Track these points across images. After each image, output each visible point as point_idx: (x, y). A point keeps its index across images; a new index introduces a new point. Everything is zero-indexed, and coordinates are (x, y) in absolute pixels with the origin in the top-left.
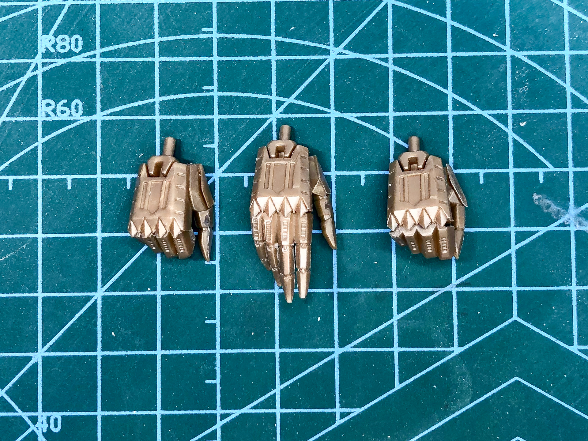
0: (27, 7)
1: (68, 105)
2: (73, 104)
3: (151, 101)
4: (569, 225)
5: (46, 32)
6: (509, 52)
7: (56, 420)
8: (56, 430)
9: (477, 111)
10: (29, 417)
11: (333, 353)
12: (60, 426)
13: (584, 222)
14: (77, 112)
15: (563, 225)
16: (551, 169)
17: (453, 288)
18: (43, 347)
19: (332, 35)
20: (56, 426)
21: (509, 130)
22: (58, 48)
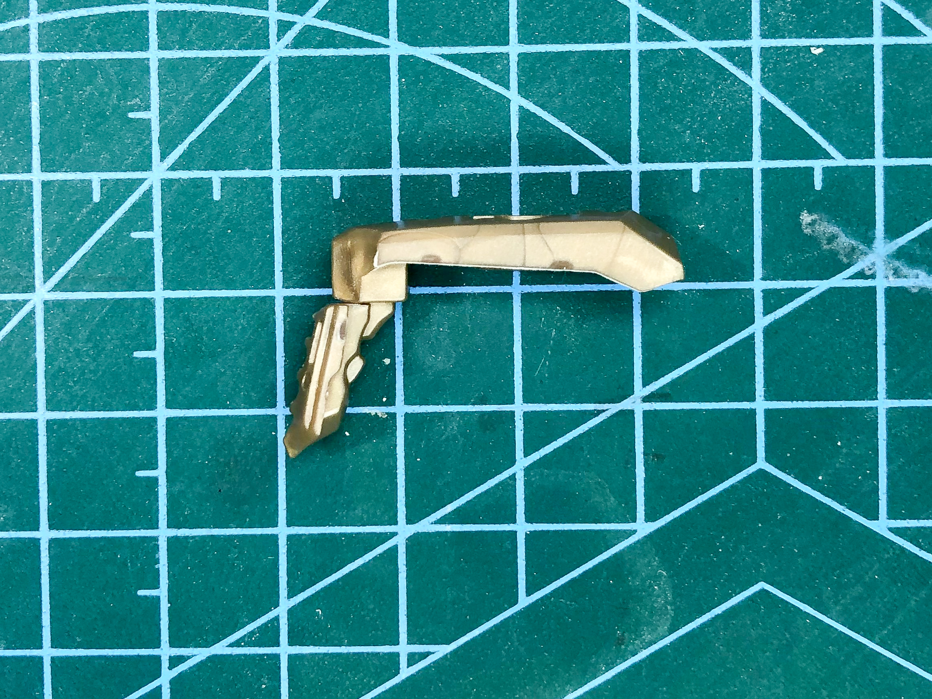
3: (21, 23)
4: (873, 276)
9: (690, 42)
11: (396, 534)
13: (905, 270)
15: (861, 275)
17: (636, 404)
21: (754, 81)
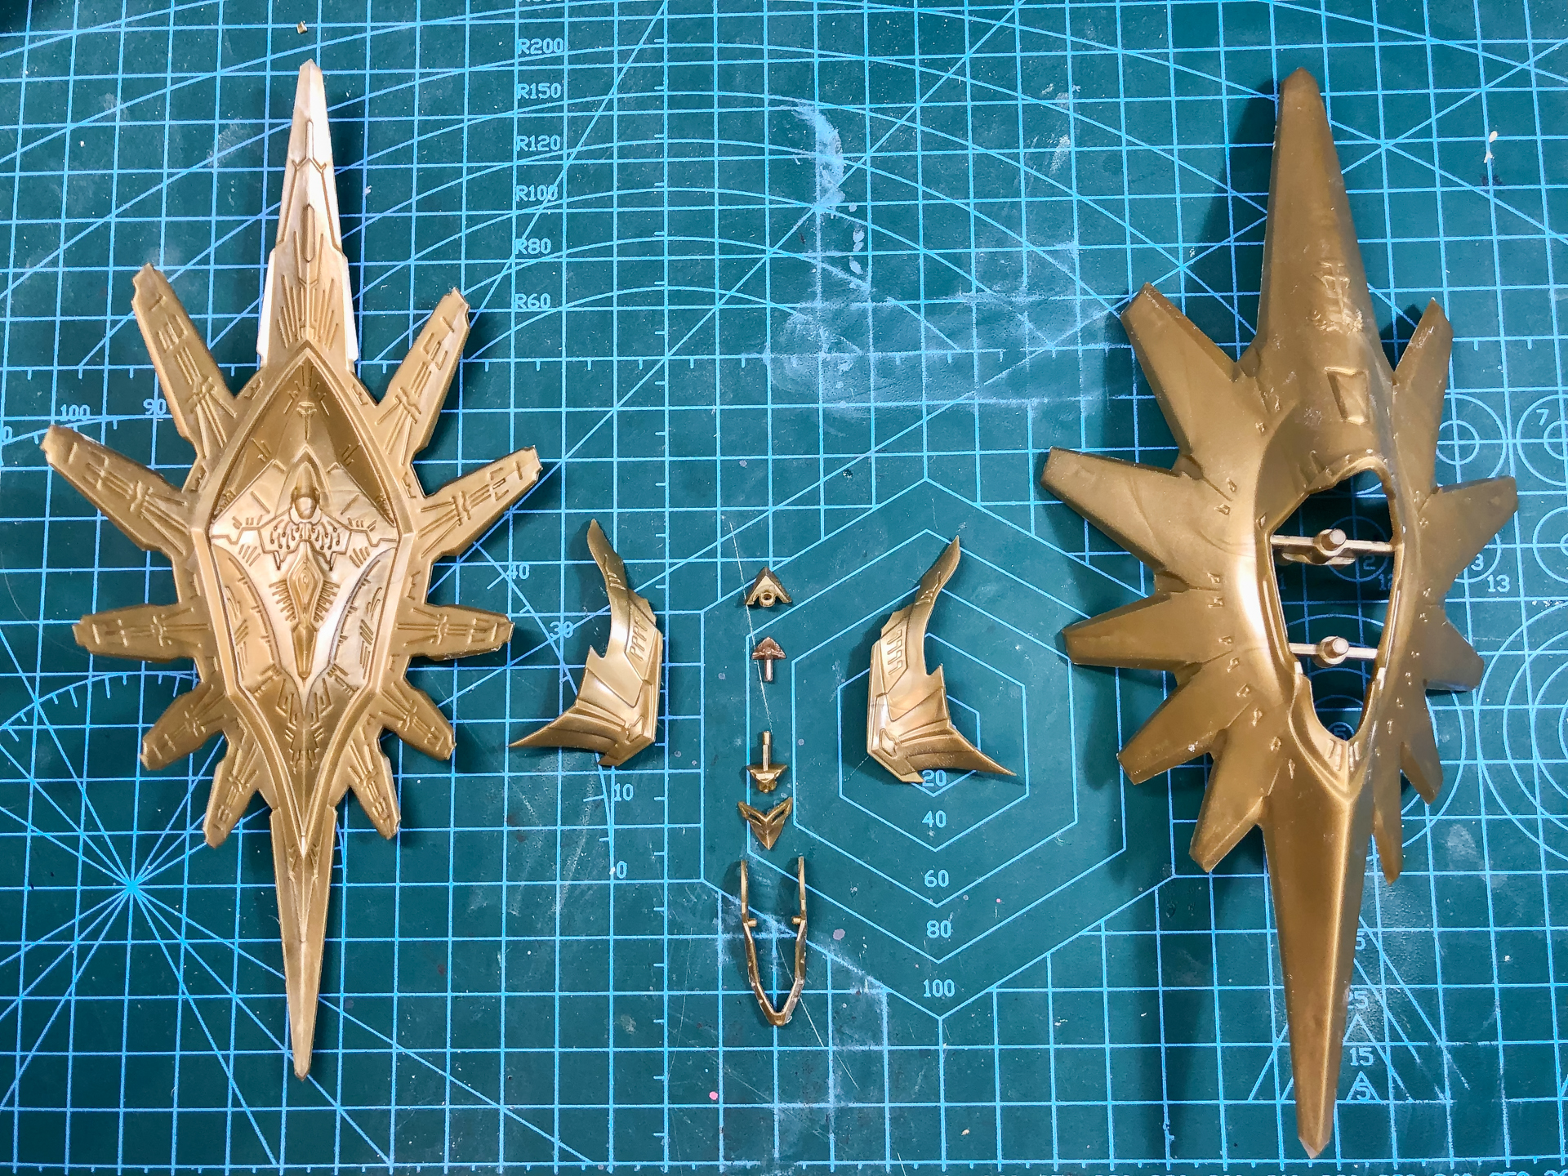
0: (502, 215)
1: (538, 299)
2: (542, 298)
3: (610, 294)
4: (973, 399)
5: (519, 236)
6: (922, 251)
7: (525, 568)
8: (524, 577)
10: (501, 566)
12: (527, 574)
14: (545, 304)
15: (967, 398)
19: (768, 237)
20: (524, 574)
21: (922, 318)
22: (529, 249)
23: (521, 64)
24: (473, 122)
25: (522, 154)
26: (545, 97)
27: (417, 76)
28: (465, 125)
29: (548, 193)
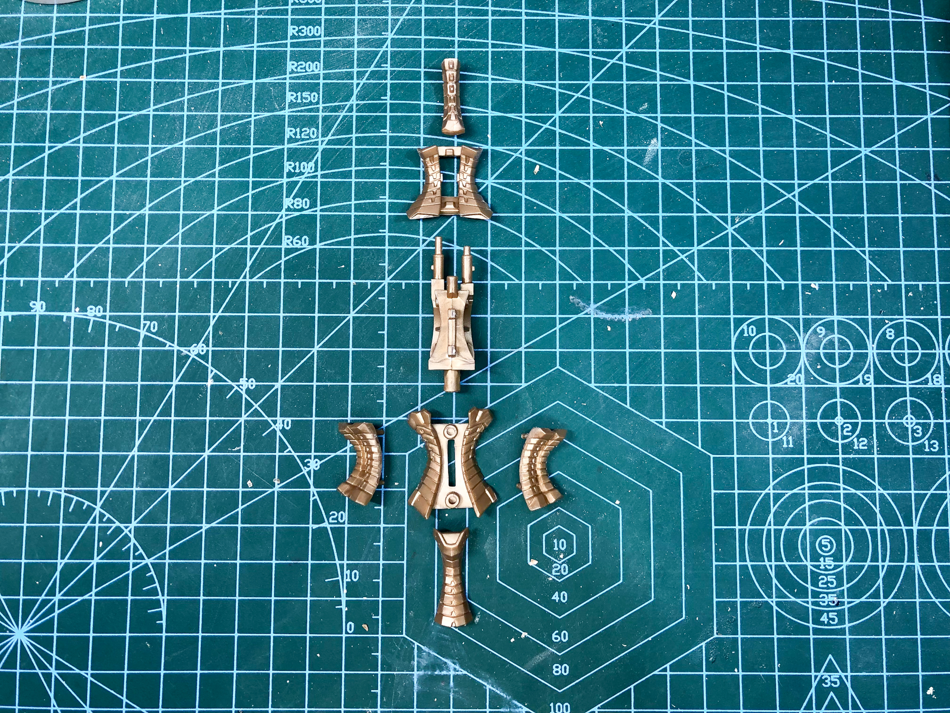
0: (277, 181)
1: (300, 239)
2: (303, 238)
3: (349, 237)
4: (590, 314)
5: (286, 197)
6: (558, 214)
7: (288, 422)
8: (288, 428)
9: (539, 248)
10: (272, 420)
12: (290, 426)
13: (600, 313)
14: (305, 243)
15: (587, 314)
16: (581, 281)
17: (522, 349)
18: (282, 379)
20: (288, 426)
21: (557, 259)
22: (295, 206)
23: (290, 78)
24: (258, 117)
25: (291, 140)
26: (308, 101)
27: (220, 85)
28: (253, 119)
29: (308, 167)
